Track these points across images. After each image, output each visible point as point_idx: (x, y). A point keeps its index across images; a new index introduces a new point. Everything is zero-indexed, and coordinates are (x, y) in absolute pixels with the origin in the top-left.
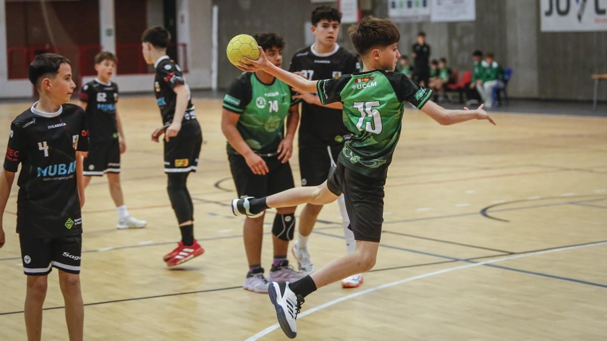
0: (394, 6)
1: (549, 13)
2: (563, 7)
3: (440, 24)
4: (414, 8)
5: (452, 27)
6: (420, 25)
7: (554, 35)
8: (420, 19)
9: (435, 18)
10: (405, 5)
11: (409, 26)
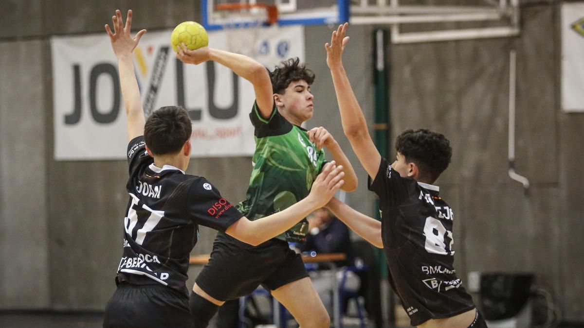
1: (73, 119)
2: (105, 105)
7: (85, 166)
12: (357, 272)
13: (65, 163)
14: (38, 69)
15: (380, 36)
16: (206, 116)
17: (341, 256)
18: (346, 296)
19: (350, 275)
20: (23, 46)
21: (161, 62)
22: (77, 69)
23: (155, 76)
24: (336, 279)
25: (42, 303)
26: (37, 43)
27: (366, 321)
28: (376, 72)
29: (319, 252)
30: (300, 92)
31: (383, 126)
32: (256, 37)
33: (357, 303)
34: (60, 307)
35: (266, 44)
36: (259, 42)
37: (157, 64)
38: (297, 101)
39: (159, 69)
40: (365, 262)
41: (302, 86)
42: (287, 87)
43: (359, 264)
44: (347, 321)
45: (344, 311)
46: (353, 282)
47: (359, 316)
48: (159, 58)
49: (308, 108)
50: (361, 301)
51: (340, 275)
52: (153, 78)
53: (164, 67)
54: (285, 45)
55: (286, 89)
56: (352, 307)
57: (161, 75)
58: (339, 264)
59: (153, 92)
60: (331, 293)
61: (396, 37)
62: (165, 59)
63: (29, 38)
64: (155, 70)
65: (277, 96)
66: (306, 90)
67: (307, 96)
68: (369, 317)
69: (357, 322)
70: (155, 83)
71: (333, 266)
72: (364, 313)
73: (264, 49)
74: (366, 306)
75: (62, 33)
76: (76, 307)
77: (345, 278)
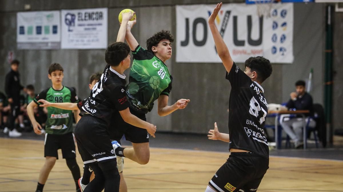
0: (22, 32)
1: (185, 44)
2: (200, 37)
3: (70, 51)
4: (43, 35)
5: (82, 54)
6: (50, 52)
7: (190, 65)
8: (50, 47)
9: (65, 45)
10: (34, 31)
11: (37, 53)
12: (315, 119)
13: (181, 63)
14: (169, 20)
15: (329, 8)
16: (247, 44)
17: (307, 111)
18: (309, 130)
19: (311, 120)
20: (163, 9)
21: (227, 18)
22: (187, 20)
23: (223, 24)
24: (305, 122)
25: (168, 128)
26: (169, 8)
27: (318, 142)
28: (327, 25)
29: (297, 109)
30: (165, 45)
31: (329, 51)
32: (271, 7)
33: (315, 134)
34: (176, 131)
35: (276, 11)
36: (272, 10)
37: (225, 19)
38: (163, 49)
39: (226, 21)
40: (319, 114)
41: (166, 43)
42: (158, 43)
43: (316, 115)
44: (310, 142)
45: (308, 137)
46: (313, 124)
47: (315, 140)
48: (226, 16)
49: (168, 53)
50: (316, 132)
51: (307, 120)
52: (223, 25)
53: (228, 21)
54: (285, 11)
55: (158, 44)
56: (312, 136)
57: (226, 24)
58: (306, 115)
59: (222, 32)
60: (302, 129)
61: (337, 10)
62: (228, 17)
63: (166, 5)
64: (224, 22)
65: (154, 47)
66: (168, 45)
67: (168, 47)
68: (320, 140)
69: (314, 142)
70: (224, 28)
71: (303, 116)
72: (317, 138)
73: (275, 13)
74: (319, 135)
75: (181, 4)
76: (184, 131)
77: (309, 121)
